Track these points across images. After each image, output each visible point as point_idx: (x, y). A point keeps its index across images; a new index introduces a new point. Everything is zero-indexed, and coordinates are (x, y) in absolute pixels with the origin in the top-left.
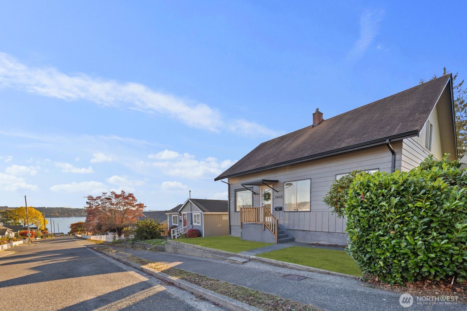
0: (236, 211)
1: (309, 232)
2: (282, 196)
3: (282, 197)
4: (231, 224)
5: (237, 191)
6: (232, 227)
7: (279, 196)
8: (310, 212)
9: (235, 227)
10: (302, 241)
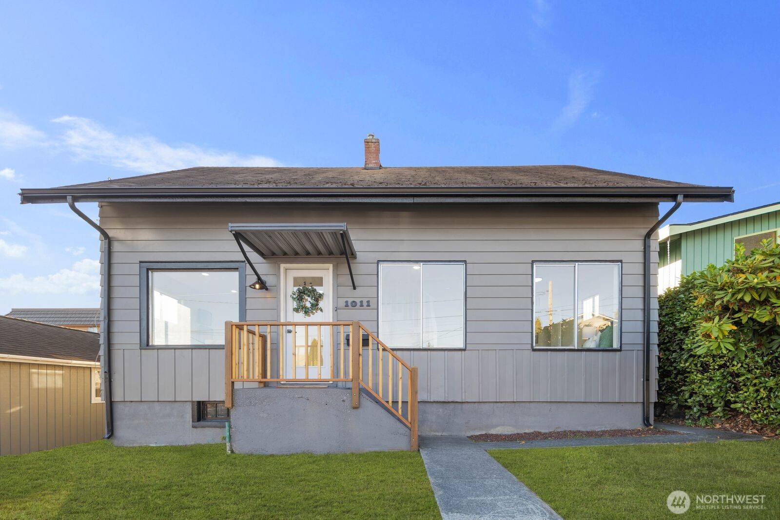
0: (148, 345)
1: (459, 406)
2: (368, 302)
3: (371, 304)
4: (117, 397)
5: (153, 270)
6: (119, 410)
7: (358, 301)
8: (465, 350)
9: (142, 407)
10: (439, 434)
